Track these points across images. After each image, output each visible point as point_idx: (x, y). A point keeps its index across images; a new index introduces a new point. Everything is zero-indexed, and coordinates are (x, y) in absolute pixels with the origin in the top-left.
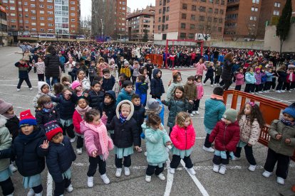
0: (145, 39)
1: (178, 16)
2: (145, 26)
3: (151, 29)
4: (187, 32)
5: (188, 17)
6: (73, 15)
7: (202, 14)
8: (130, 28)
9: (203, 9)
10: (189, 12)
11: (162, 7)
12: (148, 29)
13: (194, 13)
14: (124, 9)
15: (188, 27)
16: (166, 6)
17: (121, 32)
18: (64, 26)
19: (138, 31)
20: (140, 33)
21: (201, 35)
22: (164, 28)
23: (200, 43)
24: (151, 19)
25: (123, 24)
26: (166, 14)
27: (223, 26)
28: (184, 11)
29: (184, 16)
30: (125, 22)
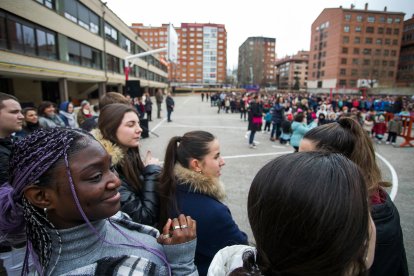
0: (296, 87)
1: (337, 61)
2: (296, 73)
3: (302, 76)
4: (347, 78)
5: (349, 62)
6: (221, 64)
7: (367, 57)
8: (278, 76)
9: (368, 51)
10: (350, 56)
11: (317, 52)
12: (299, 76)
13: (356, 56)
14: (272, 55)
15: (348, 72)
16: (322, 51)
17: (270, 80)
18: (212, 76)
19: (287, 79)
20: (290, 80)
21: (365, 81)
22: (319, 75)
23: (363, 90)
24: (304, 65)
25: (271, 72)
26: (322, 59)
27: (395, 69)
28: (344, 56)
29: (344, 61)
30: (273, 69)
